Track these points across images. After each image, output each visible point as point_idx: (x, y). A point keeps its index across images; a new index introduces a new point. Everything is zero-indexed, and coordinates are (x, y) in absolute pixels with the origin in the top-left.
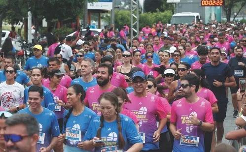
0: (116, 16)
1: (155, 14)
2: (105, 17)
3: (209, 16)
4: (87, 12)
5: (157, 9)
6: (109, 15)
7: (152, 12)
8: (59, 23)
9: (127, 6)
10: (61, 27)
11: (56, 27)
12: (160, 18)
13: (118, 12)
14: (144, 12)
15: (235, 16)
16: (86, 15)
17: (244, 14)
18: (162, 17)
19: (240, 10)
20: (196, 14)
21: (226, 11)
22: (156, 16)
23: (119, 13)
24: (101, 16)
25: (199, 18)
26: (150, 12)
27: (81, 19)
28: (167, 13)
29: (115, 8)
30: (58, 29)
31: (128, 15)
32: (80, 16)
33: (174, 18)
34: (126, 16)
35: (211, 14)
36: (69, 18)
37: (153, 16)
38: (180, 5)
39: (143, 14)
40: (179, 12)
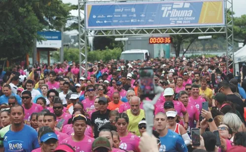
0: (65, 54)
1: (105, 51)
2: (54, 55)
3: (158, 53)
4: (36, 50)
5: (107, 47)
6: (58, 53)
7: (101, 50)
8: (8, 63)
9: (77, 44)
10: (10, 65)
11: (6, 66)
12: (110, 56)
13: (67, 50)
14: (93, 50)
15: (185, 53)
16: (36, 53)
17: (193, 50)
18: (111, 55)
19: (189, 47)
20: (145, 51)
21: (175, 47)
22: (105, 53)
23: (69, 51)
24: (51, 54)
25: (148, 55)
26: (99, 50)
27: (30, 57)
28: (116, 50)
29: (64, 46)
30: (7, 68)
31: (77, 53)
32: (29, 54)
33: (123, 56)
34: (75, 53)
35: (160, 51)
36: (18, 57)
37: (102, 53)
38: (129, 43)
39: (92, 52)
40: (128, 50)
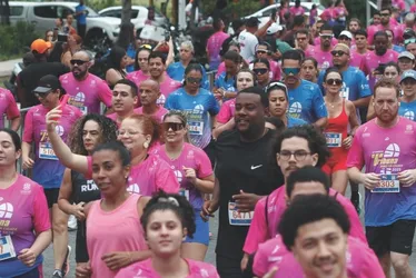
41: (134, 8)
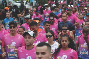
41: (23, 1)
